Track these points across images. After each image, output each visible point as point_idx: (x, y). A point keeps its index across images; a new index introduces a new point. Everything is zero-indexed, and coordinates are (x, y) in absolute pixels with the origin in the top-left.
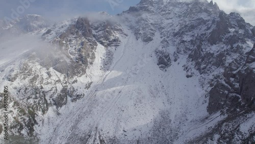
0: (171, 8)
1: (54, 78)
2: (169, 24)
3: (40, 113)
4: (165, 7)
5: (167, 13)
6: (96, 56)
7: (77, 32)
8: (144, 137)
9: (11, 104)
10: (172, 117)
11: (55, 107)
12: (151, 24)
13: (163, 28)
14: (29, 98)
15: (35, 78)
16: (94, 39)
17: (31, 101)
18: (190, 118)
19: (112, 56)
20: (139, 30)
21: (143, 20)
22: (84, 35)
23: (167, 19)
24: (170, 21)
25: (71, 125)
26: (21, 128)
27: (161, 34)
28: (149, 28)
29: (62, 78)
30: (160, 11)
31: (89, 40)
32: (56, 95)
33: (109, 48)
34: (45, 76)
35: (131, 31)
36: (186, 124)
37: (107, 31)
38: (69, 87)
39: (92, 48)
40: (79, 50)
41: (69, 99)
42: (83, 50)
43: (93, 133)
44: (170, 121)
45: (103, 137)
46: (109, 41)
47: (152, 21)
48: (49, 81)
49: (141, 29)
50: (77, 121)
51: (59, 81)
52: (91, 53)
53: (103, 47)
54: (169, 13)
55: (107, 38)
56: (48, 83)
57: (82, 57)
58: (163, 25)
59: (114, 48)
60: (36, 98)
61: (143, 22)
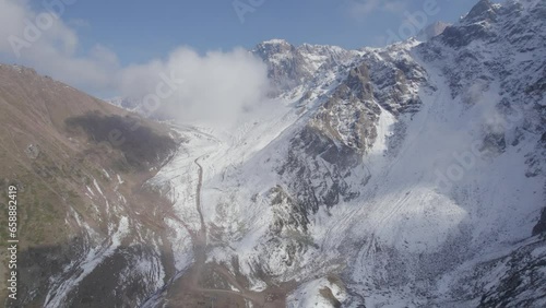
0: (536, 24)
1: (323, 170)
2: (523, 63)
3: (311, 212)
4: (524, 21)
5: (523, 38)
6: (378, 132)
7: (349, 94)
8: (430, 252)
9: (285, 200)
10: (476, 235)
11: (325, 206)
12: (486, 64)
13: (509, 74)
14: (299, 194)
15: (302, 171)
16: (375, 102)
17: (301, 198)
18: (502, 238)
19: (404, 131)
20: (459, 78)
21: (470, 55)
22: (360, 97)
23: (522, 51)
24: (528, 56)
25: (344, 228)
26: (297, 225)
27: (502, 86)
28: (479, 75)
29: (331, 171)
30: (508, 33)
31: (367, 105)
32: (326, 193)
33: (401, 116)
34: (312, 167)
35: (444, 78)
36: (493, 245)
37: (398, 87)
38: (340, 182)
39: (372, 120)
40: (353, 126)
41: (341, 197)
42: (359, 126)
43: (369, 239)
44: (472, 238)
45: (380, 245)
46: (402, 105)
47: (488, 58)
48: (318, 173)
49: (463, 75)
50: (352, 226)
51: (328, 174)
52: (369, 129)
53: (390, 115)
54: (530, 38)
55: (397, 99)
56: (316, 177)
57: (357, 138)
58: (508, 68)
59: (408, 115)
60: (306, 195)
61: (468, 60)
